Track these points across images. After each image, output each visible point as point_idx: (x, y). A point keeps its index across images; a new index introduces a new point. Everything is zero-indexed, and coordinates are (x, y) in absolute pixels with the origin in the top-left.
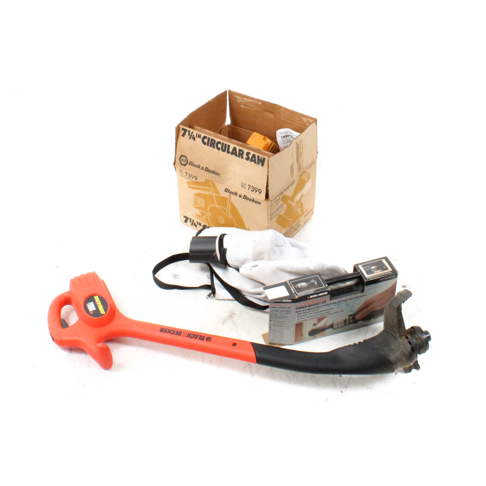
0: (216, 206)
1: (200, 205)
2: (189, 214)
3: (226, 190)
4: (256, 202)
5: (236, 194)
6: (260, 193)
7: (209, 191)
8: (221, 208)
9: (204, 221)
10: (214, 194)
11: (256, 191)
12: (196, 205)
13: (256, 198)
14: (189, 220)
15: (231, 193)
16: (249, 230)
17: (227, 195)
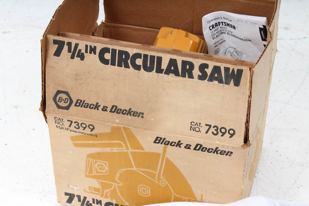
0: (135, 169)
1: (97, 172)
2: (76, 188)
3: (158, 140)
4: (222, 153)
5: (179, 144)
6: (232, 135)
7: (120, 145)
8: (143, 172)
9: (106, 197)
10: (131, 150)
11: (223, 134)
12: (91, 172)
13: (223, 146)
14: (76, 199)
15: (168, 143)
16: (201, 201)
17: (160, 148)
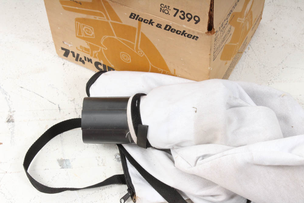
0: (116, 37)
1: (86, 35)
2: (70, 45)
3: (133, 16)
4: (189, 36)
5: (151, 22)
6: (197, 22)
7: (101, 15)
8: (124, 41)
9: (95, 57)
10: (110, 21)
11: (189, 20)
12: (80, 34)
13: (189, 30)
14: (71, 54)
15: (141, 20)
16: (174, 75)
17: (134, 23)
